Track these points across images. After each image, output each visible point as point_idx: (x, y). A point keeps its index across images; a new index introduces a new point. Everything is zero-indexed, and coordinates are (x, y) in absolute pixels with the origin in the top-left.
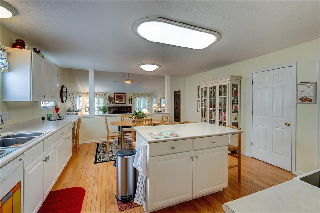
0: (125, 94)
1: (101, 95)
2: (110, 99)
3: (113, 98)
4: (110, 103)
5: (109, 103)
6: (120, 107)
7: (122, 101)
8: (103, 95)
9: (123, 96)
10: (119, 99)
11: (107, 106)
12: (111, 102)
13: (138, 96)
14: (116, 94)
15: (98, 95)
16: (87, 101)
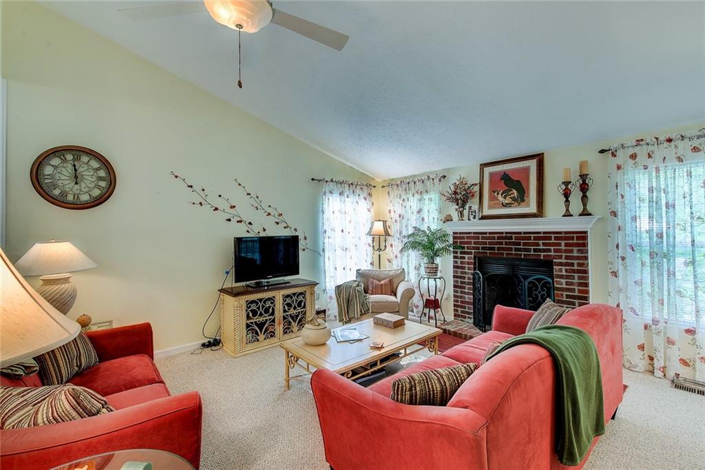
0: (540, 158)
1: (428, 183)
2: (461, 197)
3: (477, 188)
4: (462, 213)
5: (455, 216)
6: (507, 236)
7: (522, 197)
8: (436, 181)
9: (527, 170)
10: (505, 194)
11: (450, 229)
12: (466, 212)
13: (642, 151)
14: (487, 170)
15: (419, 186)
16: (390, 211)
